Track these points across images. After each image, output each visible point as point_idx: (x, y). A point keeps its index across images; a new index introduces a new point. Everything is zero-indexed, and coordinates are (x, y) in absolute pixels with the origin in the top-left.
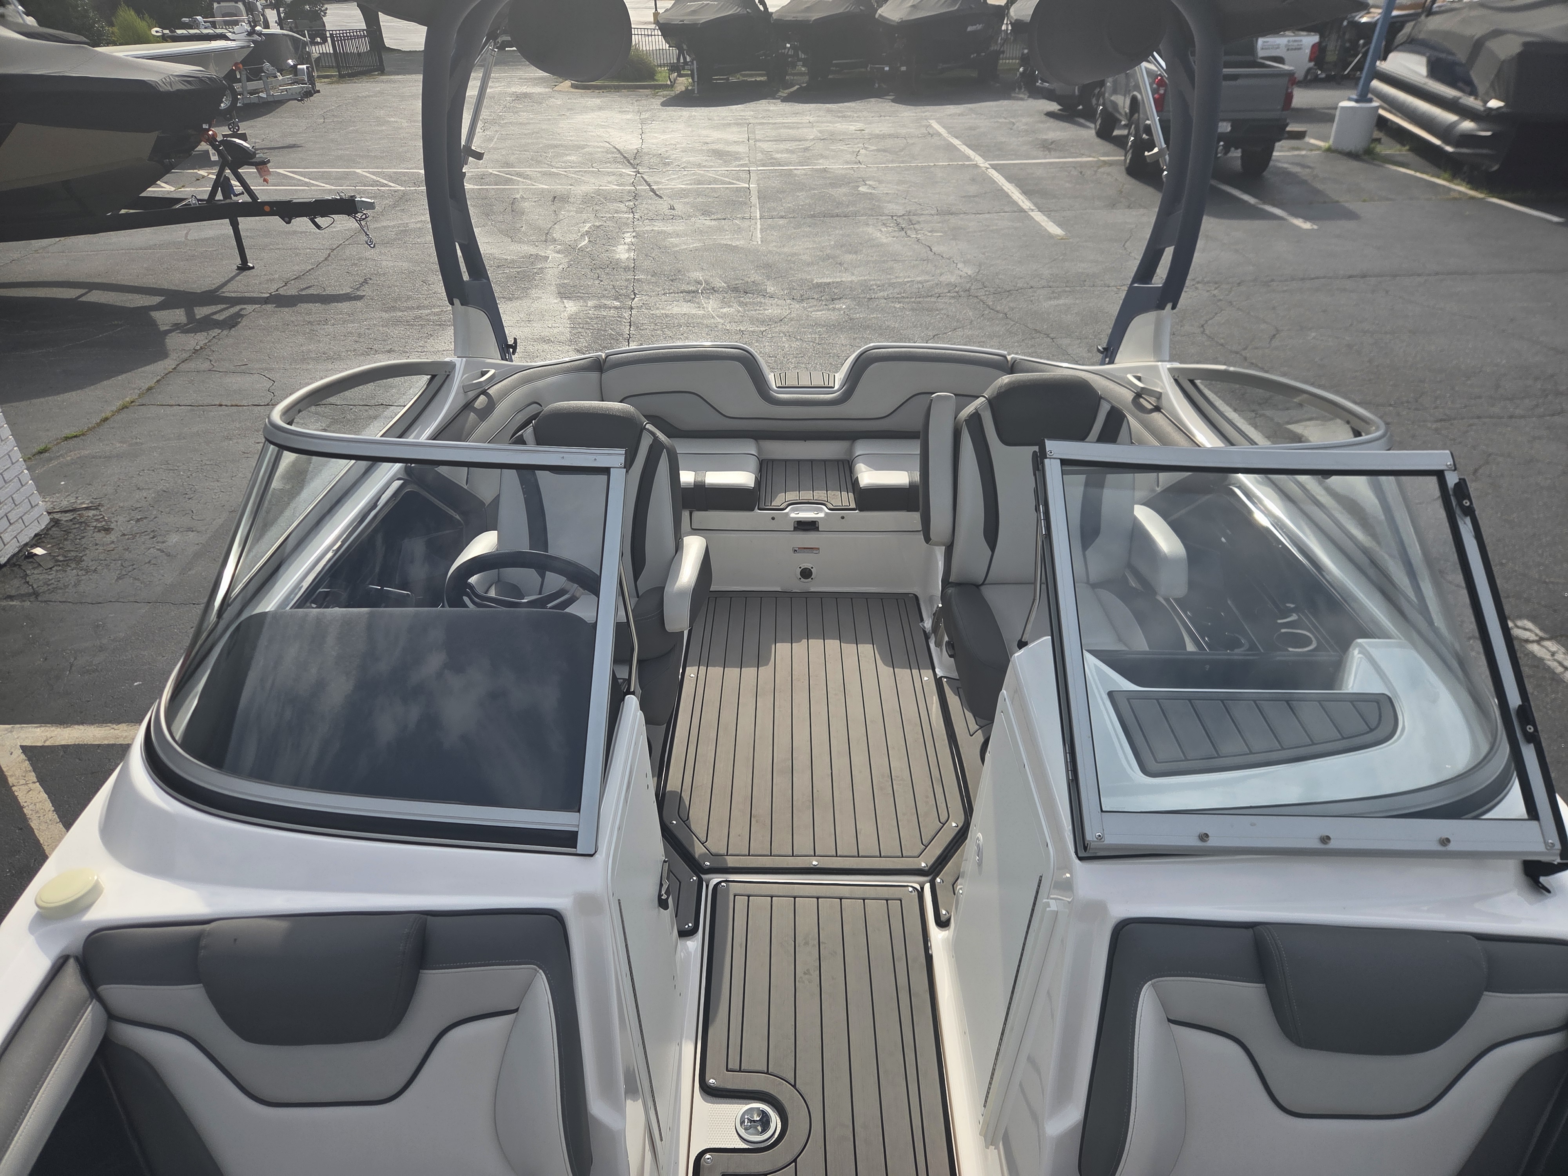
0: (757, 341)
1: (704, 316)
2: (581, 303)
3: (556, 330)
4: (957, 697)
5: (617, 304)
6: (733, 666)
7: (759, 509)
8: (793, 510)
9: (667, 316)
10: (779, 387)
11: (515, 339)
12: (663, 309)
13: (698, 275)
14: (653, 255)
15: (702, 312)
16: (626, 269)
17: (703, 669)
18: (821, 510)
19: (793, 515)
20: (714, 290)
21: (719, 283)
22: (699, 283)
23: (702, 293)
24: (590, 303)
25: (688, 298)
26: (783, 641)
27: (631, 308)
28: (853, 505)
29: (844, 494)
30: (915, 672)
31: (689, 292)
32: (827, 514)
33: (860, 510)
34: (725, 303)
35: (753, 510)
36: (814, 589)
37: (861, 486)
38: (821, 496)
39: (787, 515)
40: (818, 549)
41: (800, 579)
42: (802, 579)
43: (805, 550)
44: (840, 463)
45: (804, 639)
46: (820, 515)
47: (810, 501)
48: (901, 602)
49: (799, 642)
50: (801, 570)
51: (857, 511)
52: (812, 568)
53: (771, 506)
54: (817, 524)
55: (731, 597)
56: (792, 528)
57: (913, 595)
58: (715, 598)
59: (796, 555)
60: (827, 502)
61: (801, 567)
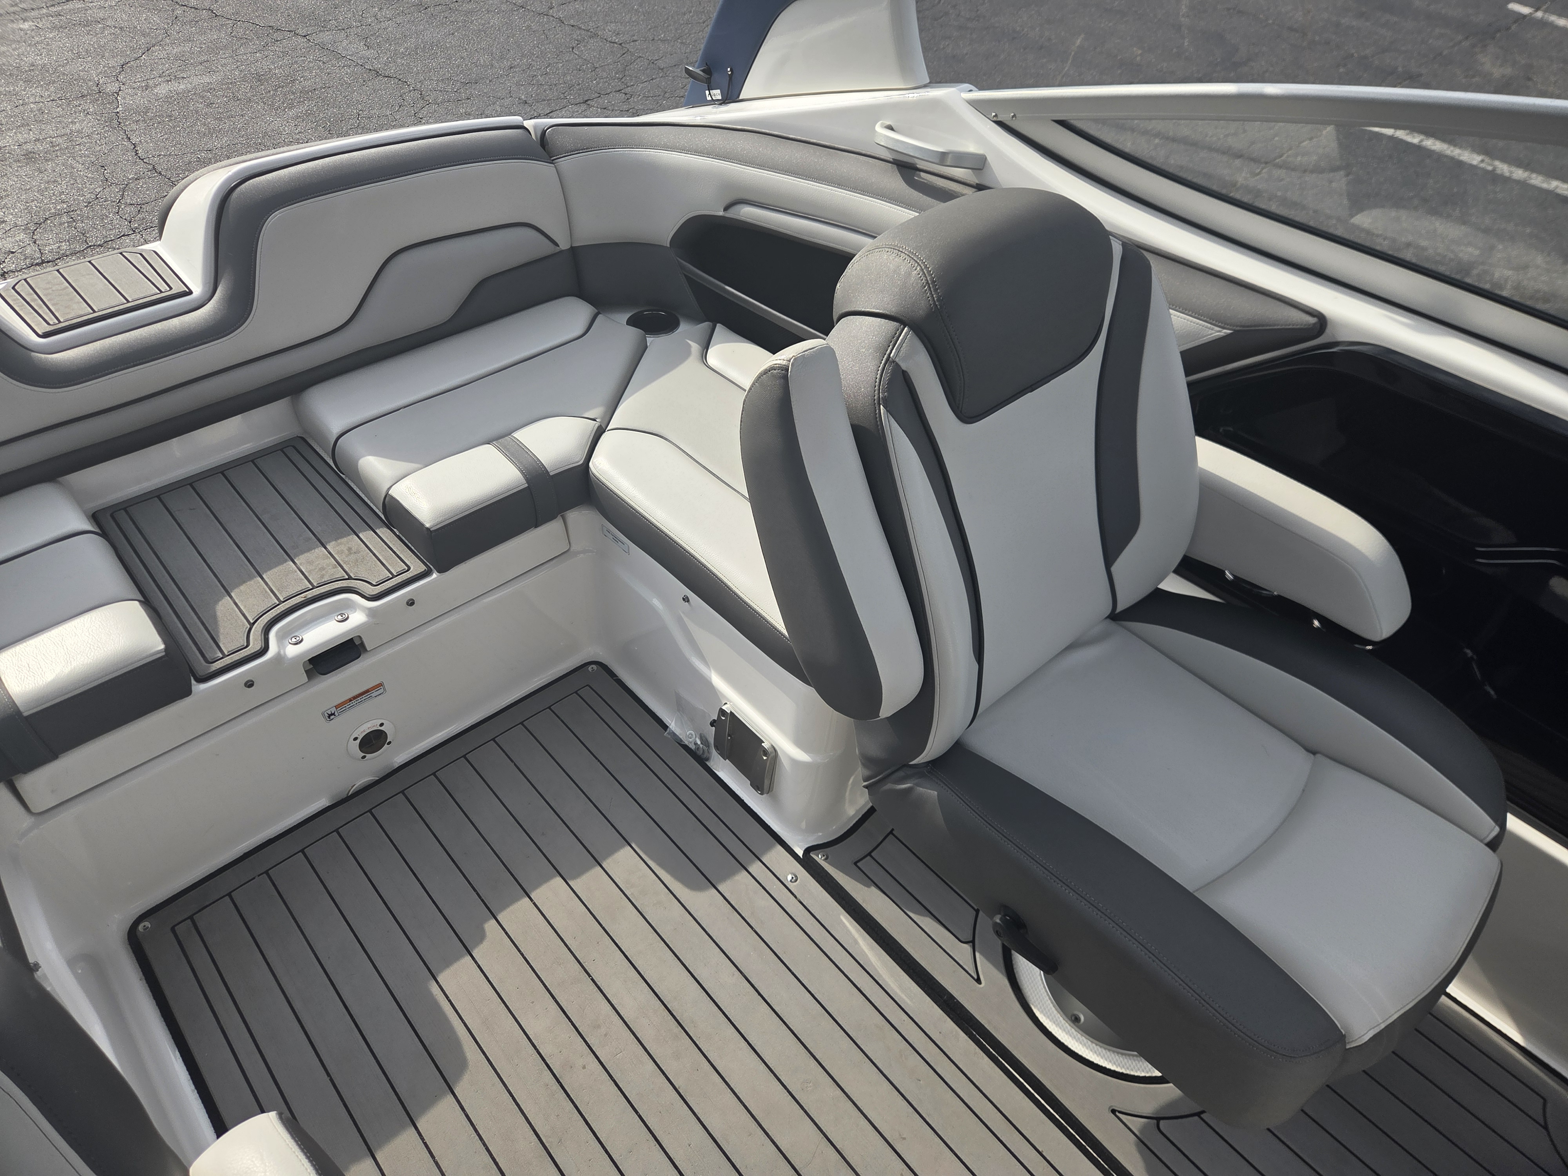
4: (873, 889)
6: (390, 1135)
7: (201, 680)
8: (284, 636)
10: (46, 335)
18: (351, 606)
19: (292, 651)
28: (417, 567)
29: (367, 535)
30: (756, 868)
32: (371, 612)
33: (442, 569)
35: (188, 692)
36: (400, 759)
37: (428, 525)
38: (323, 569)
39: (279, 658)
40: (380, 685)
41: (364, 757)
42: (368, 756)
43: (354, 702)
44: (290, 451)
45: (486, 920)
46: (357, 618)
47: (310, 594)
48: (586, 693)
49: (481, 937)
50: (358, 741)
51: (435, 575)
52: (382, 725)
53: (224, 656)
54: (357, 642)
55: (229, 895)
56: (305, 678)
57: (594, 667)
58: (189, 921)
59: (336, 721)
60: (350, 578)
61: (355, 736)
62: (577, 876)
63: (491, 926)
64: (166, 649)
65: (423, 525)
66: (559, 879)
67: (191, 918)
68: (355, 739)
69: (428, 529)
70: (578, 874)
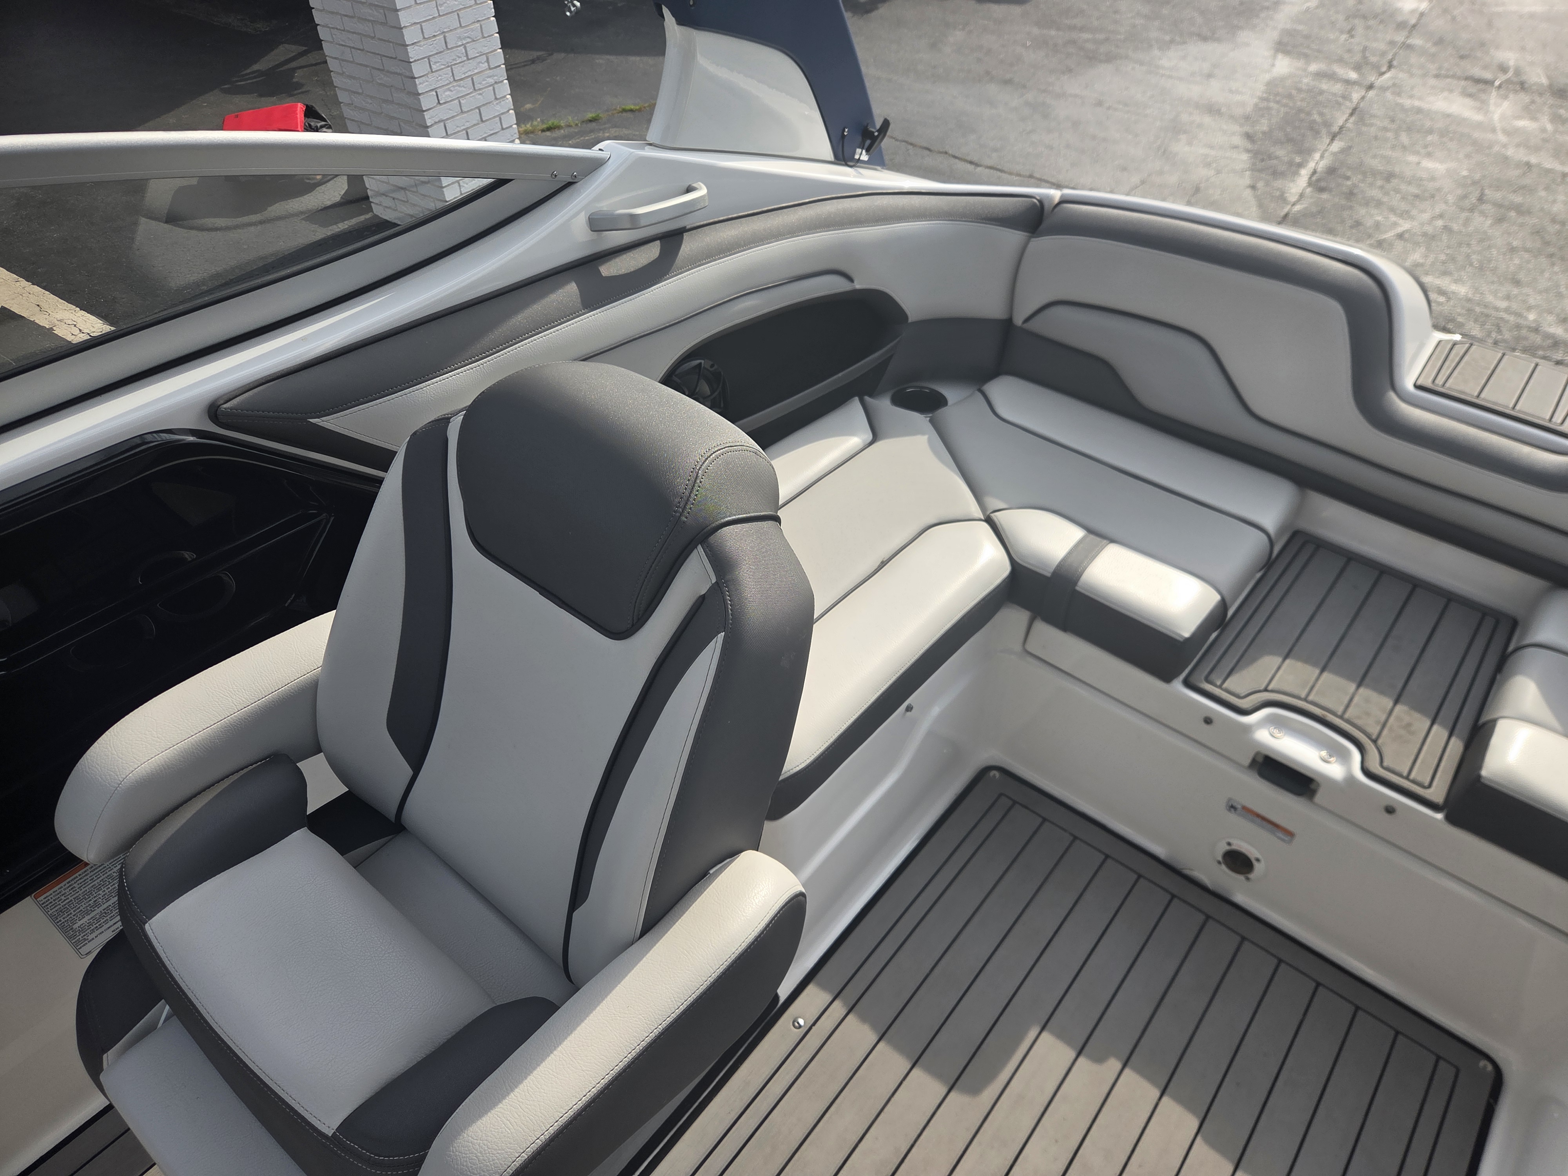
0: (1547, 188)
1: (1479, 126)
2: (1300, 64)
3: (1238, 98)
5: (1353, 75)
7: (1187, 684)
8: (1274, 722)
9: (1419, 111)
11: (886, 124)
12: (1420, 99)
13: (1510, 57)
14: (1456, 12)
15: (1478, 117)
16: (1401, 26)
17: (838, 1009)
18: (1343, 756)
19: (1264, 735)
20: (1523, 86)
21: (1537, 77)
22: (1503, 69)
23: (1500, 87)
24: (1314, 67)
25: (1472, 89)
26: (1061, 1035)
27: (1371, 87)
28: (1438, 795)
29: (1439, 733)
31: (1478, 81)
32: (1350, 780)
33: (1451, 819)
34: (1529, 111)
35: (1169, 679)
36: (1240, 898)
37: (1484, 773)
38: (1368, 714)
39: (1247, 729)
40: (1290, 834)
41: (1219, 863)
42: (1224, 867)
43: (1259, 820)
44: (1489, 623)
45: (1117, 1057)
46: (1334, 770)
47: (1330, 718)
48: (1445, 1072)
49: (1099, 1059)
50: (1228, 848)
51: (1439, 816)
52: (1258, 860)
53: (1220, 687)
54: (1313, 786)
55: (1045, 820)
56: (1247, 762)
57: (1490, 1067)
58: (1011, 803)
59: (1232, 817)
60: (1375, 741)
61: (1231, 841)
62: (1208, 1141)
63: (1114, 1065)
64: (1187, 640)
65: (1480, 767)
66: (1194, 1123)
67: (1015, 802)
68: (1229, 844)
69: (1479, 777)
70: (1212, 1143)
